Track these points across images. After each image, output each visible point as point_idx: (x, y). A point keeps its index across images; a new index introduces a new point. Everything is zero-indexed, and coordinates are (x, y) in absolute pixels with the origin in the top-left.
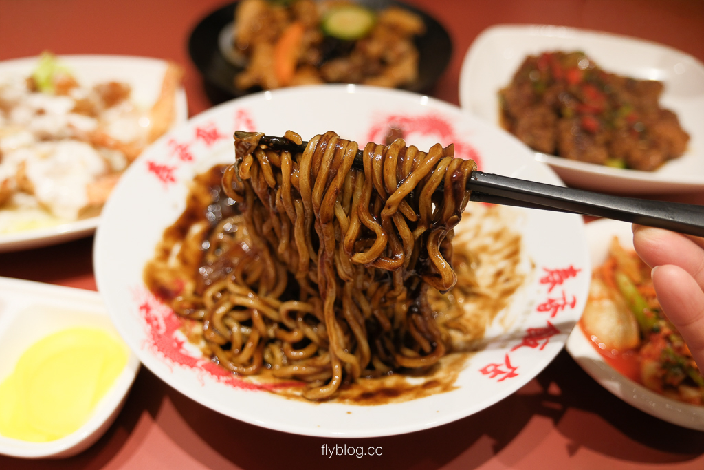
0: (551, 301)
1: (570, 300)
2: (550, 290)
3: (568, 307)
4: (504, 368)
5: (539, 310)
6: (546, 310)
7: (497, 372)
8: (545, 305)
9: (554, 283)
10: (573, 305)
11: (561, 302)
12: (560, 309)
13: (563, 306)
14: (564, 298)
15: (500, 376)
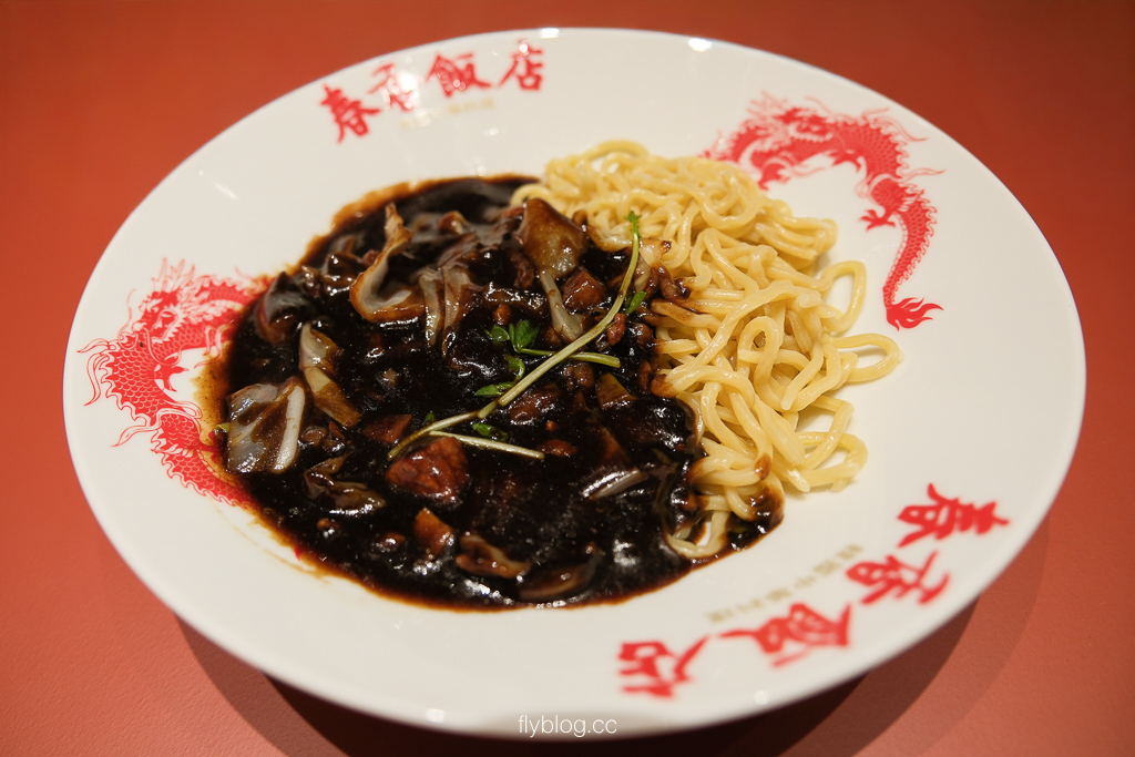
0: (893, 564)
1: (931, 581)
2: (909, 540)
3: (915, 595)
4: (665, 667)
5: (853, 574)
6: (868, 581)
7: (648, 667)
8: (872, 567)
9: (929, 528)
10: (929, 596)
11: (909, 577)
12: (896, 590)
13: (906, 588)
14: (922, 573)
15: (641, 680)
